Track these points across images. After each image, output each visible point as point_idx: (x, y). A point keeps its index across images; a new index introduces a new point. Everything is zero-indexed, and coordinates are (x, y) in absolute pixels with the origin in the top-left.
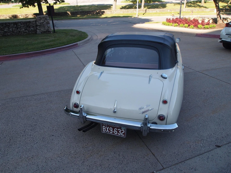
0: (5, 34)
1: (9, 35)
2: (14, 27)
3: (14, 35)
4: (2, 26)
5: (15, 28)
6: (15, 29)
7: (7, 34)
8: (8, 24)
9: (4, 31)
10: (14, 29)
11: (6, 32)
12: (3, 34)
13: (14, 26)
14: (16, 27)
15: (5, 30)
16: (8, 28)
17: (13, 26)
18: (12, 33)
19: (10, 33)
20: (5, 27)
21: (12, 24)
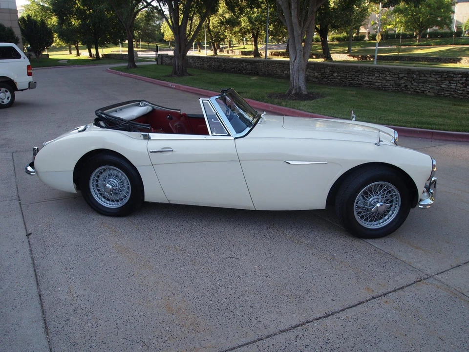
0: (440, 93)
1: (447, 96)
2: (461, 82)
3: (455, 97)
4: (442, 77)
5: (462, 84)
6: (461, 86)
7: (443, 93)
8: (452, 75)
9: (441, 87)
10: (459, 85)
11: (443, 89)
12: (436, 92)
13: (462, 80)
14: (463, 81)
15: (443, 86)
16: (450, 83)
17: (460, 79)
18: (452, 93)
19: (449, 92)
20: (445, 80)
21: (460, 76)
